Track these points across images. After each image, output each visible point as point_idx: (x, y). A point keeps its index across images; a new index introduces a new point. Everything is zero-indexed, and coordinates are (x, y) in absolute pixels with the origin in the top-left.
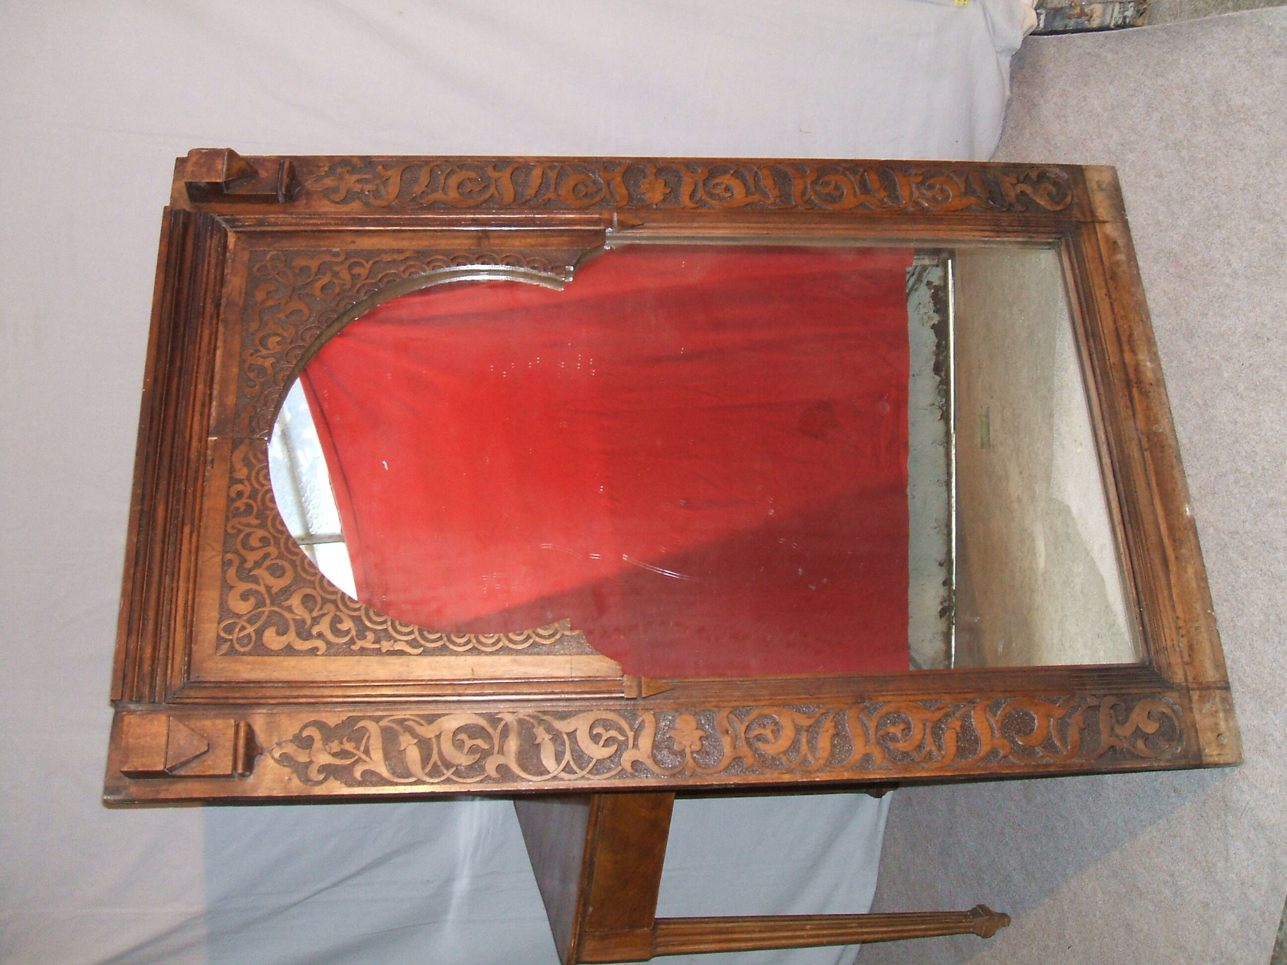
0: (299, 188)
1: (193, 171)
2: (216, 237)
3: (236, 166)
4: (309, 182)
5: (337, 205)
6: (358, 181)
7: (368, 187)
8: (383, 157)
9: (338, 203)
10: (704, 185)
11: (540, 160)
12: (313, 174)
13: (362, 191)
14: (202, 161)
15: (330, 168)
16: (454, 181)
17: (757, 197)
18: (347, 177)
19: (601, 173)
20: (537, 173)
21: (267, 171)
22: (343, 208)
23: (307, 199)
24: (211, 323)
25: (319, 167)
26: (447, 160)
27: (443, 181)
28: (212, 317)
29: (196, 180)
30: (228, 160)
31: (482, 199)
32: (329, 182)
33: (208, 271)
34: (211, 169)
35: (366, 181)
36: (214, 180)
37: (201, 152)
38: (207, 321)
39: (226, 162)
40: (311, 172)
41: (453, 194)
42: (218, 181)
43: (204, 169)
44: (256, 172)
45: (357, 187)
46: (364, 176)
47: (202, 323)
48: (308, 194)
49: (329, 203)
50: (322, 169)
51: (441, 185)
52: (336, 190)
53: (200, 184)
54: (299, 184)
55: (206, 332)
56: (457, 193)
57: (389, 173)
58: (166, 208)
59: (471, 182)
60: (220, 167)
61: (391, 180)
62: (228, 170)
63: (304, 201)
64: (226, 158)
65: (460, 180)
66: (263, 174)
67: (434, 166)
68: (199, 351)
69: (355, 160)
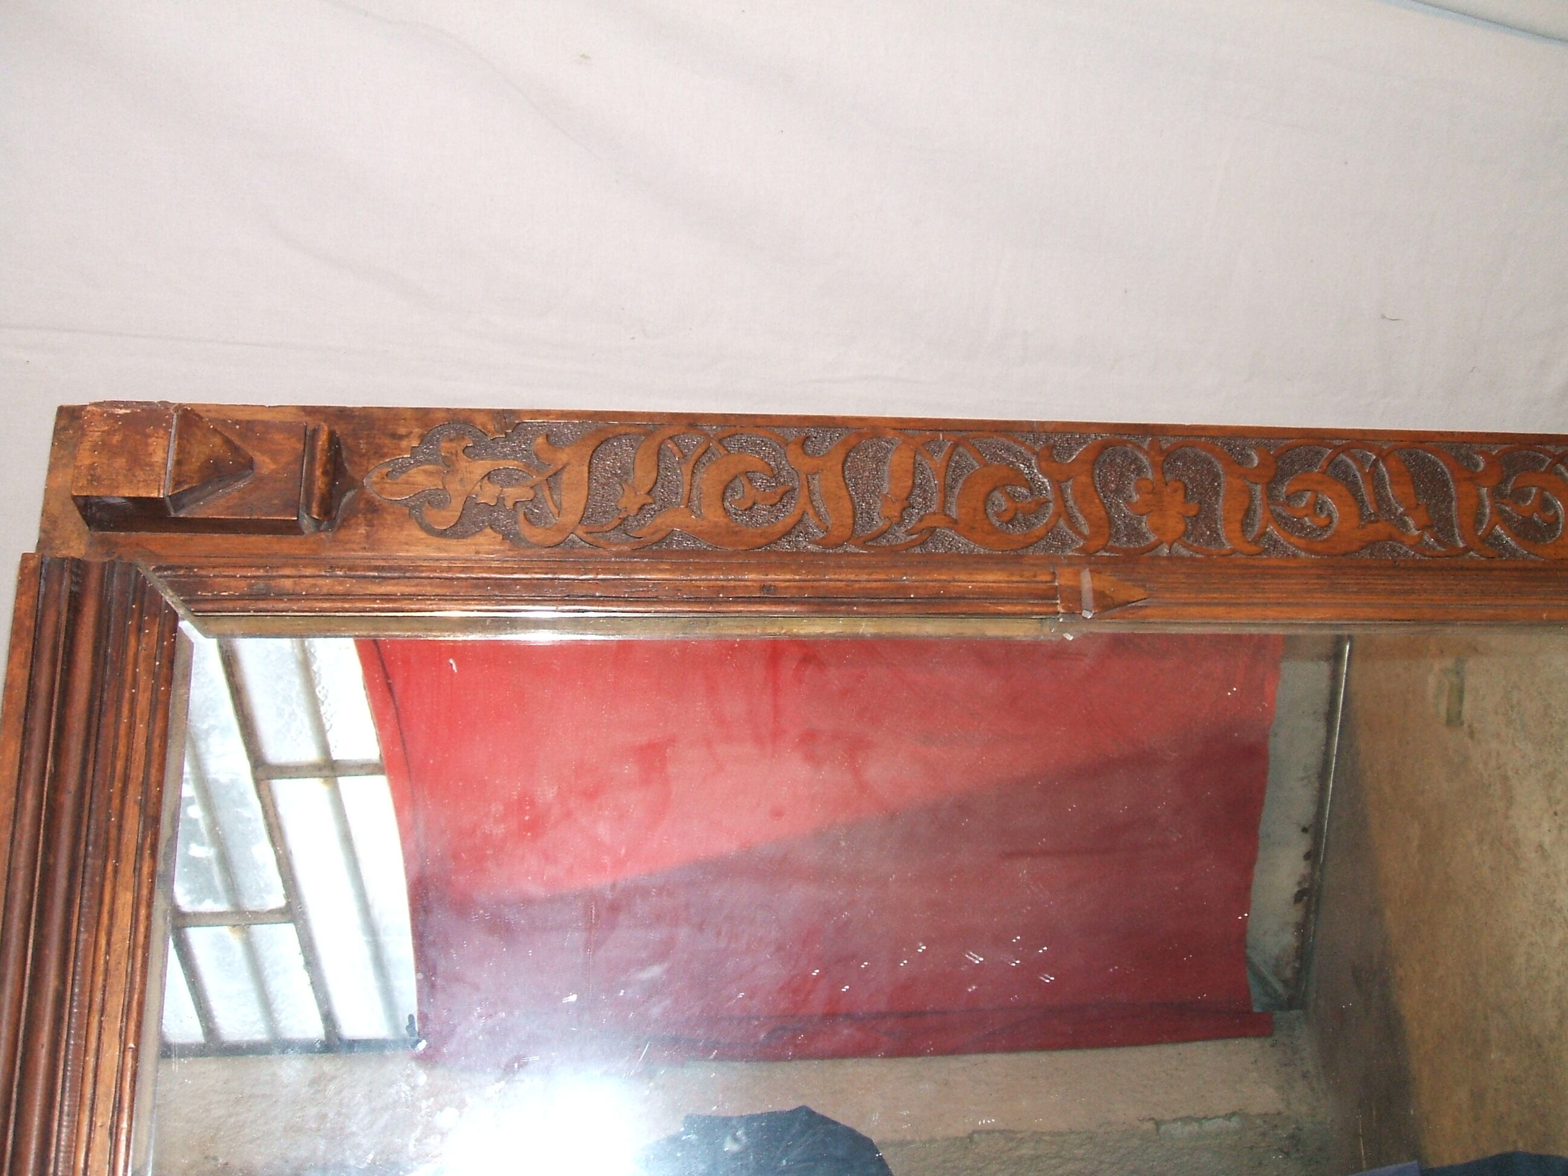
0: (350, 494)
1: (92, 467)
2: (151, 632)
3: (203, 450)
4: (374, 477)
5: (443, 541)
6: (488, 475)
7: (512, 493)
8: (547, 413)
9: (442, 534)
10: (1270, 495)
11: (904, 426)
12: (384, 456)
13: (500, 500)
14: (116, 438)
15: (422, 438)
16: (708, 479)
17: (1382, 528)
18: (463, 463)
19: (1043, 464)
20: (898, 459)
21: (274, 455)
22: (459, 550)
23: (370, 524)
24: (137, 870)
25: (395, 436)
26: (692, 422)
27: (687, 478)
28: (140, 850)
29: (102, 492)
30: (180, 436)
31: (780, 527)
32: (420, 478)
33: (132, 727)
34: (137, 460)
35: (510, 478)
36: (143, 494)
37: (112, 416)
38: (127, 868)
39: (173, 445)
40: (379, 453)
41: (713, 515)
42: (155, 495)
43: (121, 462)
44: (250, 464)
45: (488, 494)
46: (502, 464)
47: (116, 870)
48: (373, 510)
49: (422, 535)
50: (404, 443)
51: (684, 490)
52: (436, 499)
53: (111, 501)
54: (353, 484)
55: (126, 898)
56: (720, 512)
57: (563, 457)
58: (25, 557)
59: (750, 481)
60: (158, 457)
61: (565, 476)
62: (179, 463)
63: (362, 530)
64: (173, 431)
65: (726, 477)
66: (266, 465)
67: (663, 442)
68: (108, 953)
69: (479, 420)
